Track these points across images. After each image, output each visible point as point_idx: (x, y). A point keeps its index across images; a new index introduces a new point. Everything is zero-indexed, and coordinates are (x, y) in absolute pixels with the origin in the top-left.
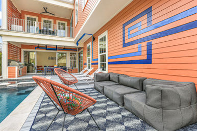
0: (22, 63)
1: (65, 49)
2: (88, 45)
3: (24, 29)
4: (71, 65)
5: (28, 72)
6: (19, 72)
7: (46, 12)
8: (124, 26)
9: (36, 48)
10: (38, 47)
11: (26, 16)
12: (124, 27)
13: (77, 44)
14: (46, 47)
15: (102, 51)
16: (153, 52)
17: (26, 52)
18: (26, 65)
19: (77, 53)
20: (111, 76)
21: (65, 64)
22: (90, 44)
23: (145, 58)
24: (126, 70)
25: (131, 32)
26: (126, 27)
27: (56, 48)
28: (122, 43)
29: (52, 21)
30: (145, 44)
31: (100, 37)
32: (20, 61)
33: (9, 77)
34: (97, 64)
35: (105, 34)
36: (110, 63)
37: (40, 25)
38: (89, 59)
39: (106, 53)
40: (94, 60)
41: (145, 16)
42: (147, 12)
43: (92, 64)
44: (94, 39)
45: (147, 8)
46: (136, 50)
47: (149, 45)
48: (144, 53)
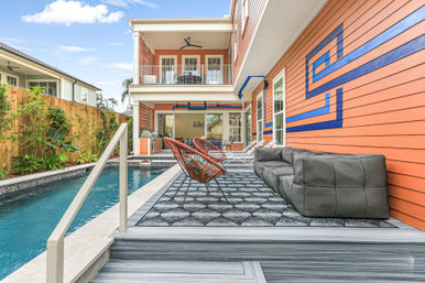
0: (156, 133)
1: (219, 106)
2: (258, 97)
3: (158, 80)
4: (231, 137)
5: (163, 148)
6: (152, 147)
7: (189, 45)
8: (308, 58)
9: (173, 109)
10: (177, 106)
11: (161, 57)
12: (307, 62)
13: (240, 96)
14: (189, 106)
15: (279, 106)
17: (161, 116)
18: (160, 136)
19: (243, 112)
20: (284, 153)
21: (221, 135)
22: (261, 94)
24: (309, 141)
26: (311, 62)
27: (205, 106)
28: (304, 91)
29: (198, 57)
31: (275, 81)
32: (153, 131)
33: (141, 153)
34: (271, 132)
35: (282, 75)
36: (289, 130)
37: (179, 69)
38: (260, 123)
39: (284, 111)
40: (267, 125)
41: (335, 41)
42: (338, 32)
43: (265, 133)
44: (266, 85)
45: (338, 23)
46: (323, 104)
47: (340, 94)
48: (333, 108)
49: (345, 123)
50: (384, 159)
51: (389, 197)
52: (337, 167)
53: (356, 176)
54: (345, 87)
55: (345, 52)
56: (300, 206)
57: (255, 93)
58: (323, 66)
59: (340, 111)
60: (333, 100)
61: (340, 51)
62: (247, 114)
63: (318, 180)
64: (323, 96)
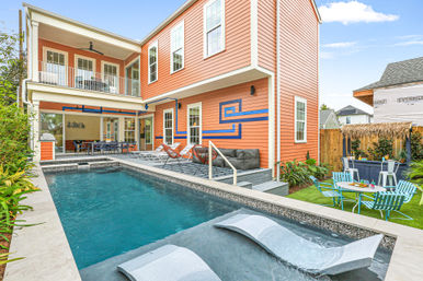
2: (165, 111)
7: (91, 49)
9: (64, 109)
11: (45, 49)
12: (220, 106)
13: (146, 106)
14: (82, 108)
16: (243, 131)
19: (136, 118)
22: (172, 110)
23: (237, 134)
25: (227, 113)
26: (224, 107)
27: (101, 109)
28: (218, 119)
29: (94, 61)
33: (42, 158)
42: (239, 101)
44: (180, 106)
45: (239, 98)
46: (231, 128)
47: (240, 125)
48: (237, 131)
49: (243, 138)
55: (243, 111)
57: (160, 107)
58: (231, 112)
59: (240, 132)
60: (237, 128)
61: (240, 109)
64: (231, 124)
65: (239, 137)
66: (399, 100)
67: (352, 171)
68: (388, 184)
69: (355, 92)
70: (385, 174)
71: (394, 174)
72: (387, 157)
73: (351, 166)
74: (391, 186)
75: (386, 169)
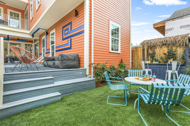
2: (43, 38)
8: (63, 27)
13: (33, 36)
15: (53, 43)
16: (72, 43)
19: (33, 44)
20: (55, 58)
22: (44, 37)
23: (69, 46)
25: (66, 32)
26: (64, 29)
27: (8, 38)
28: (62, 38)
29: (2, 9)
30: (69, 39)
31: (51, 33)
34: (49, 52)
35: (54, 31)
38: (44, 49)
39: (55, 44)
40: (47, 50)
41: (70, 25)
42: (71, 23)
43: (46, 53)
44: (47, 34)
45: (70, 21)
46: (67, 42)
47: (71, 40)
48: (69, 44)
49: (72, 48)
50: (78, 55)
51: (79, 64)
52: (69, 56)
53: (73, 58)
54: (72, 38)
55: (72, 29)
56: (60, 67)
57: (41, 36)
58: (67, 32)
59: (71, 45)
60: (69, 42)
61: (71, 29)
62: (36, 45)
63: (65, 59)
64: (67, 40)
65: (70, 48)
66: (181, 27)
67: (147, 71)
68: (172, 78)
69: (154, 25)
70: (170, 72)
71: (176, 72)
72: (171, 60)
73: (146, 68)
74: (174, 80)
75: (170, 69)
